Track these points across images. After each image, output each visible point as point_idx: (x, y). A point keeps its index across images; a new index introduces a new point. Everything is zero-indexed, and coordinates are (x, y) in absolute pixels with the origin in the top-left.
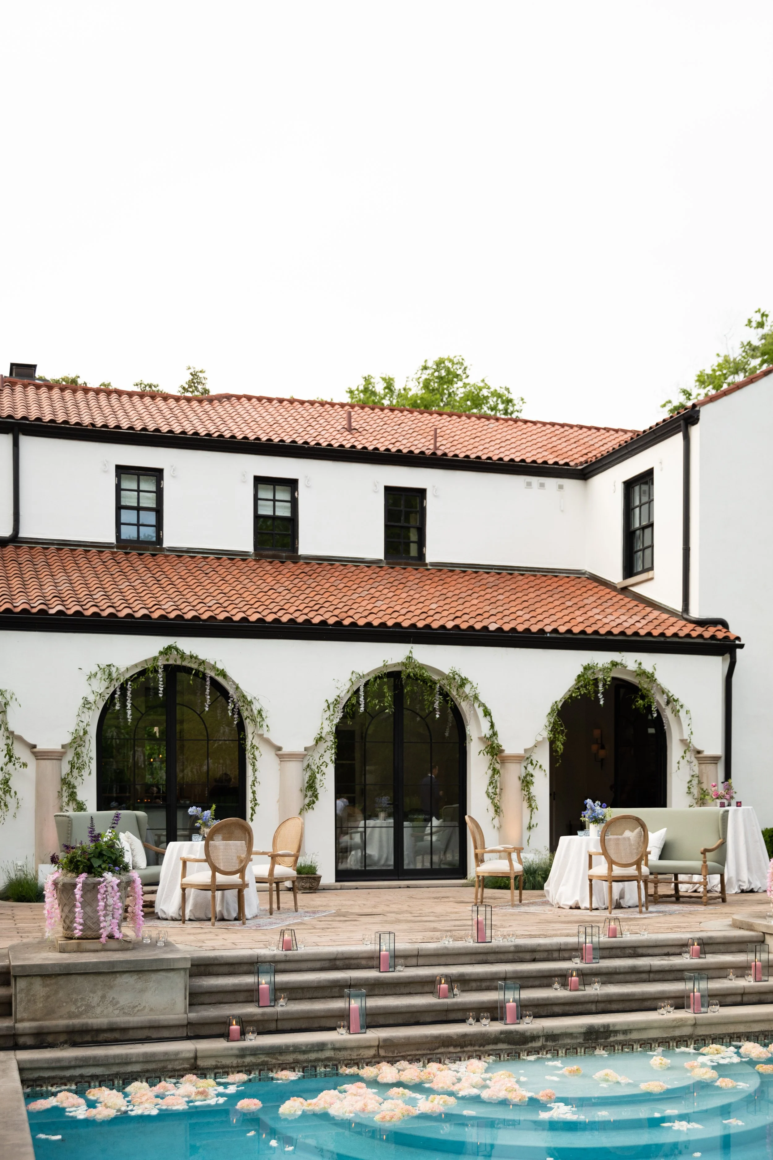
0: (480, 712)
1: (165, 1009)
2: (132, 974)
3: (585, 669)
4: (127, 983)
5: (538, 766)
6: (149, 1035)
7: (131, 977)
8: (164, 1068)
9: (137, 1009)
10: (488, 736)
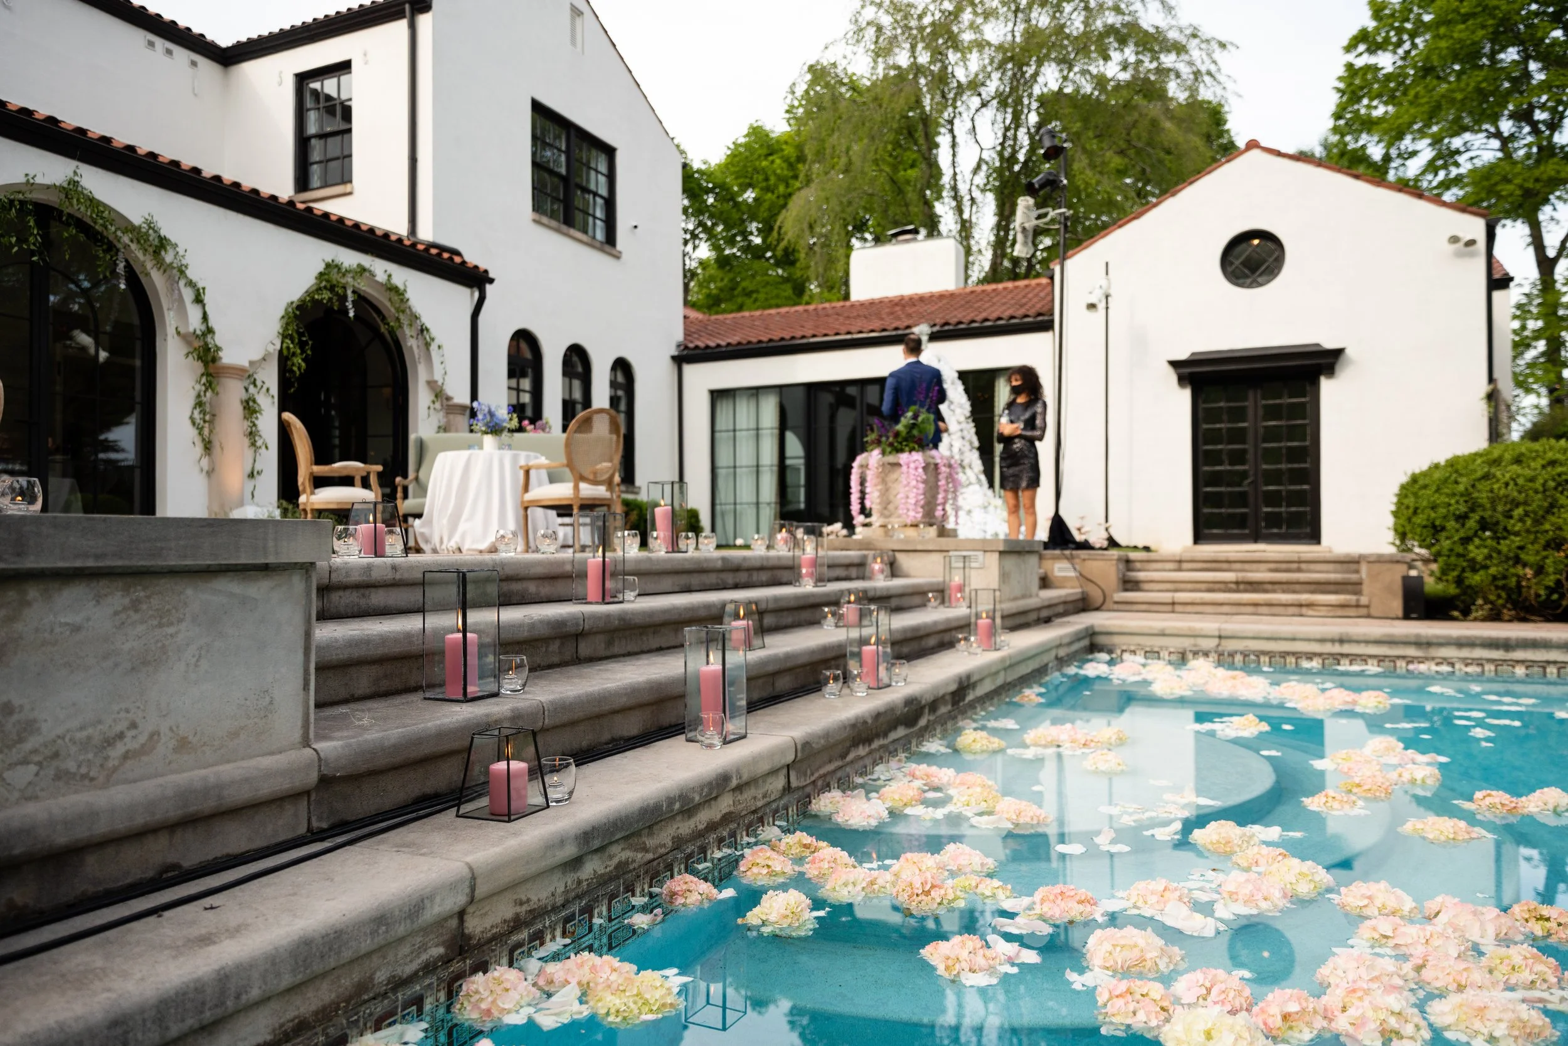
0: (188, 295)
1: (234, 735)
2: (102, 585)
3: (328, 266)
4: (76, 629)
5: (264, 389)
6: (172, 858)
7: (98, 599)
8: (362, 987)
9: (120, 749)
10: (198, 332)
